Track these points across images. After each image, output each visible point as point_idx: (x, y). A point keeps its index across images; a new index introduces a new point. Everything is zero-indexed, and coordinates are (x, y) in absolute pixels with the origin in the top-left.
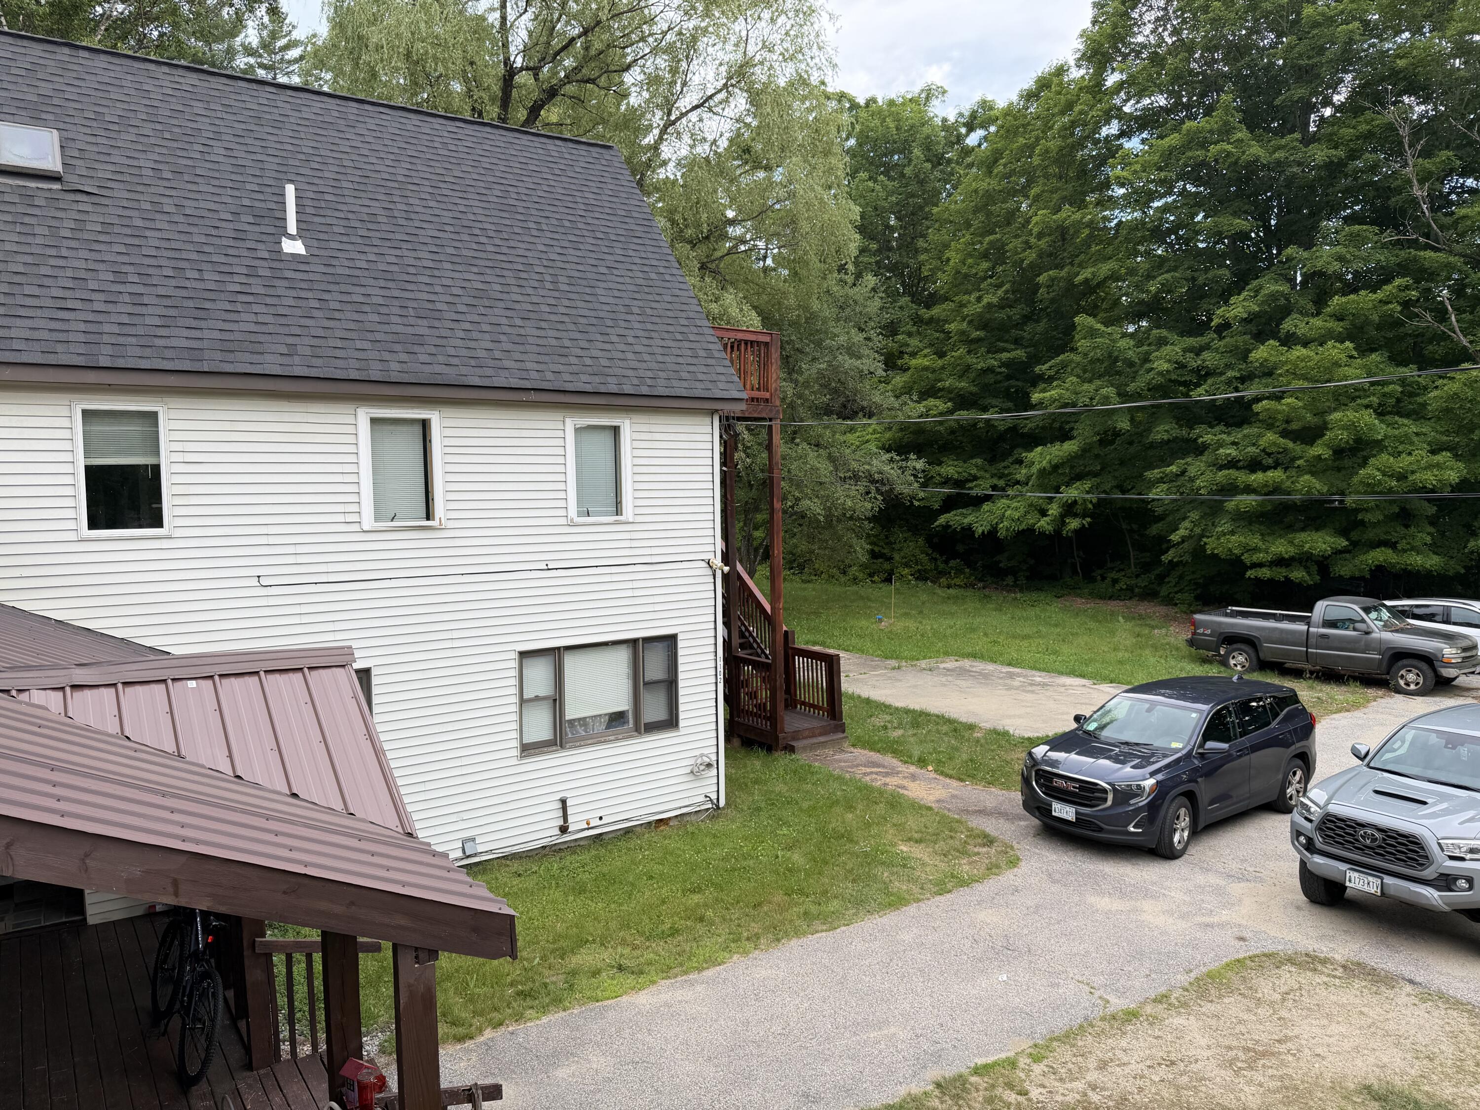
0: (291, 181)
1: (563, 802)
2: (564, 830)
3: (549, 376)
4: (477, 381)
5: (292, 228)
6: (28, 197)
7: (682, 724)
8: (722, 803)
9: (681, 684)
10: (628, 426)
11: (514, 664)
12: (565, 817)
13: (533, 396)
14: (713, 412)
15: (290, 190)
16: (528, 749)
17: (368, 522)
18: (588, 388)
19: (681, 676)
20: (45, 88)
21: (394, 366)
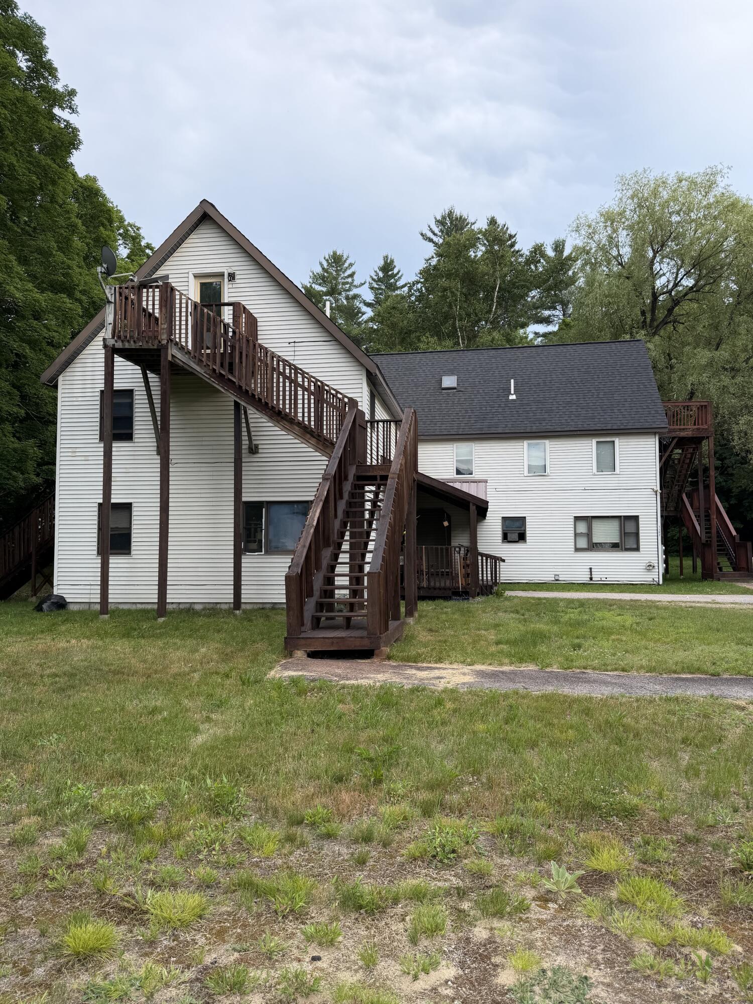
0: (512, 378)
1: (591, 569)
2: (591, 579)
3: (585, 426)
4: (559, 430)
5: (512, 392)
6: (448, 394)
7: (641, 549)
8: (661, 582)
9: (641, 535)
10: (617, 441)
11: (573, 520)
12: (591, 575)
13: (579, 433)
14: (655, 434)
15: (512, 381)
16: (577, 550)
17: (526, 474)
18: (599, 428)
19: (640, 532)
20: (455, 364)
21: (534, 428)
